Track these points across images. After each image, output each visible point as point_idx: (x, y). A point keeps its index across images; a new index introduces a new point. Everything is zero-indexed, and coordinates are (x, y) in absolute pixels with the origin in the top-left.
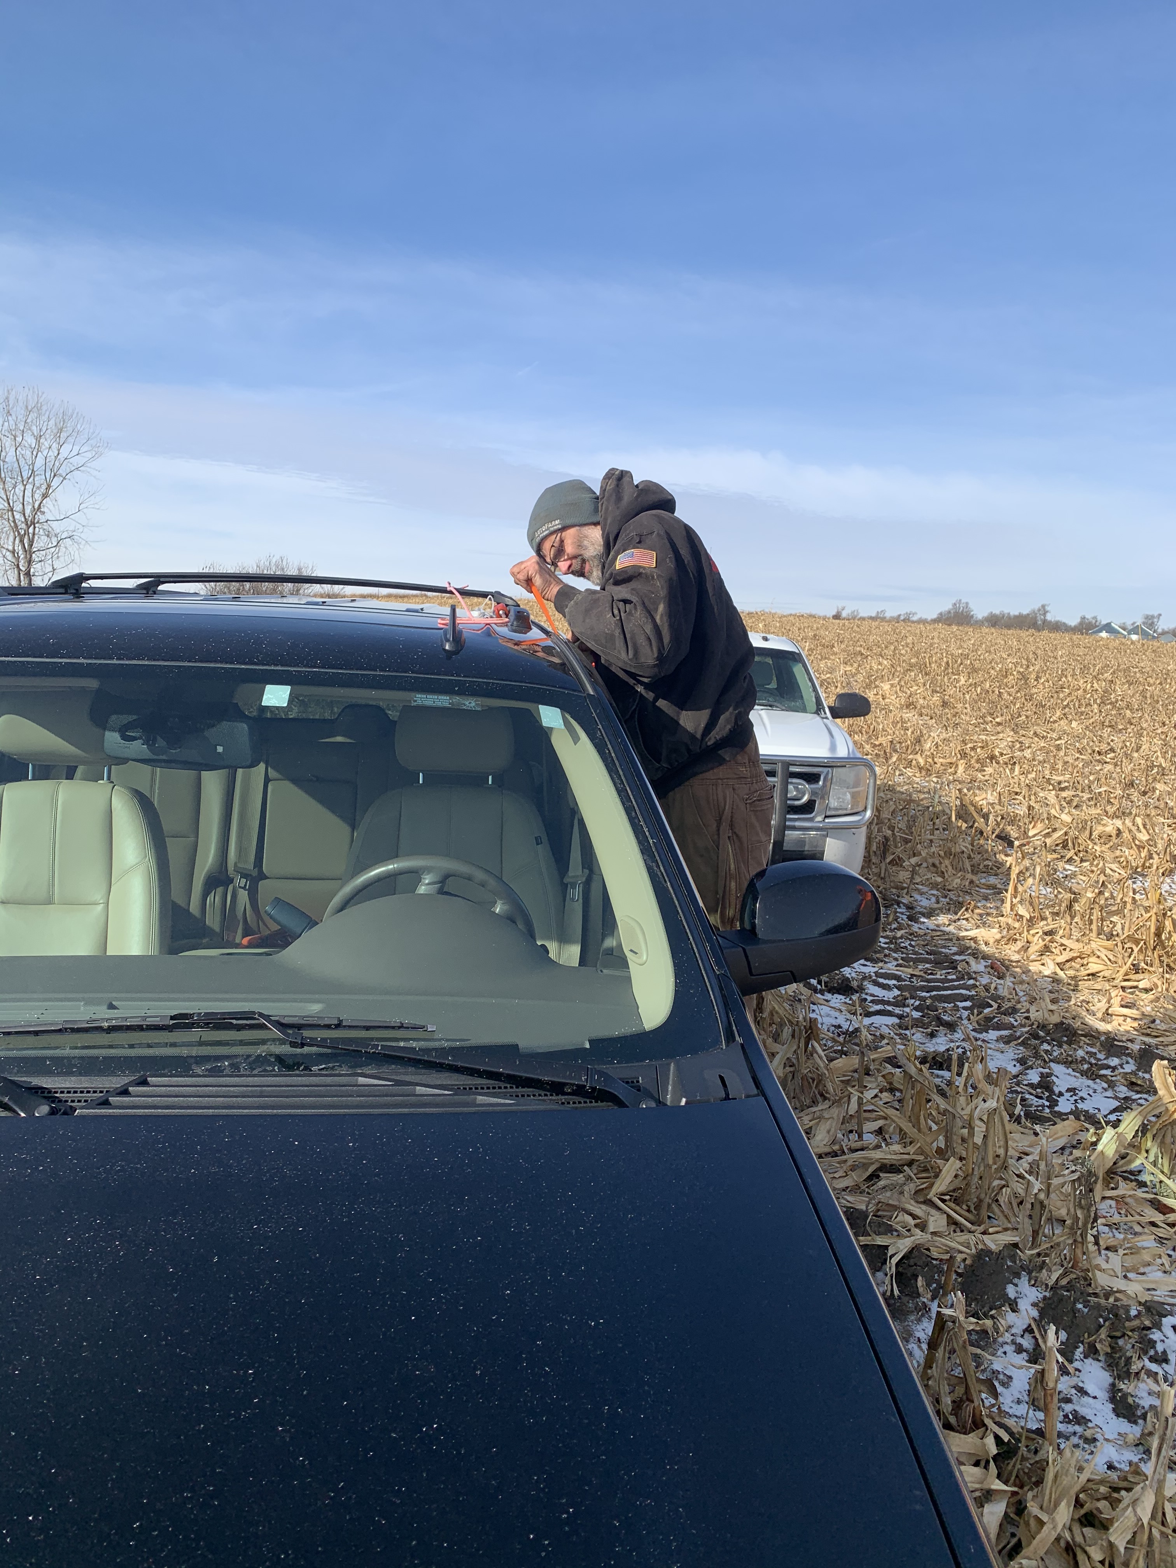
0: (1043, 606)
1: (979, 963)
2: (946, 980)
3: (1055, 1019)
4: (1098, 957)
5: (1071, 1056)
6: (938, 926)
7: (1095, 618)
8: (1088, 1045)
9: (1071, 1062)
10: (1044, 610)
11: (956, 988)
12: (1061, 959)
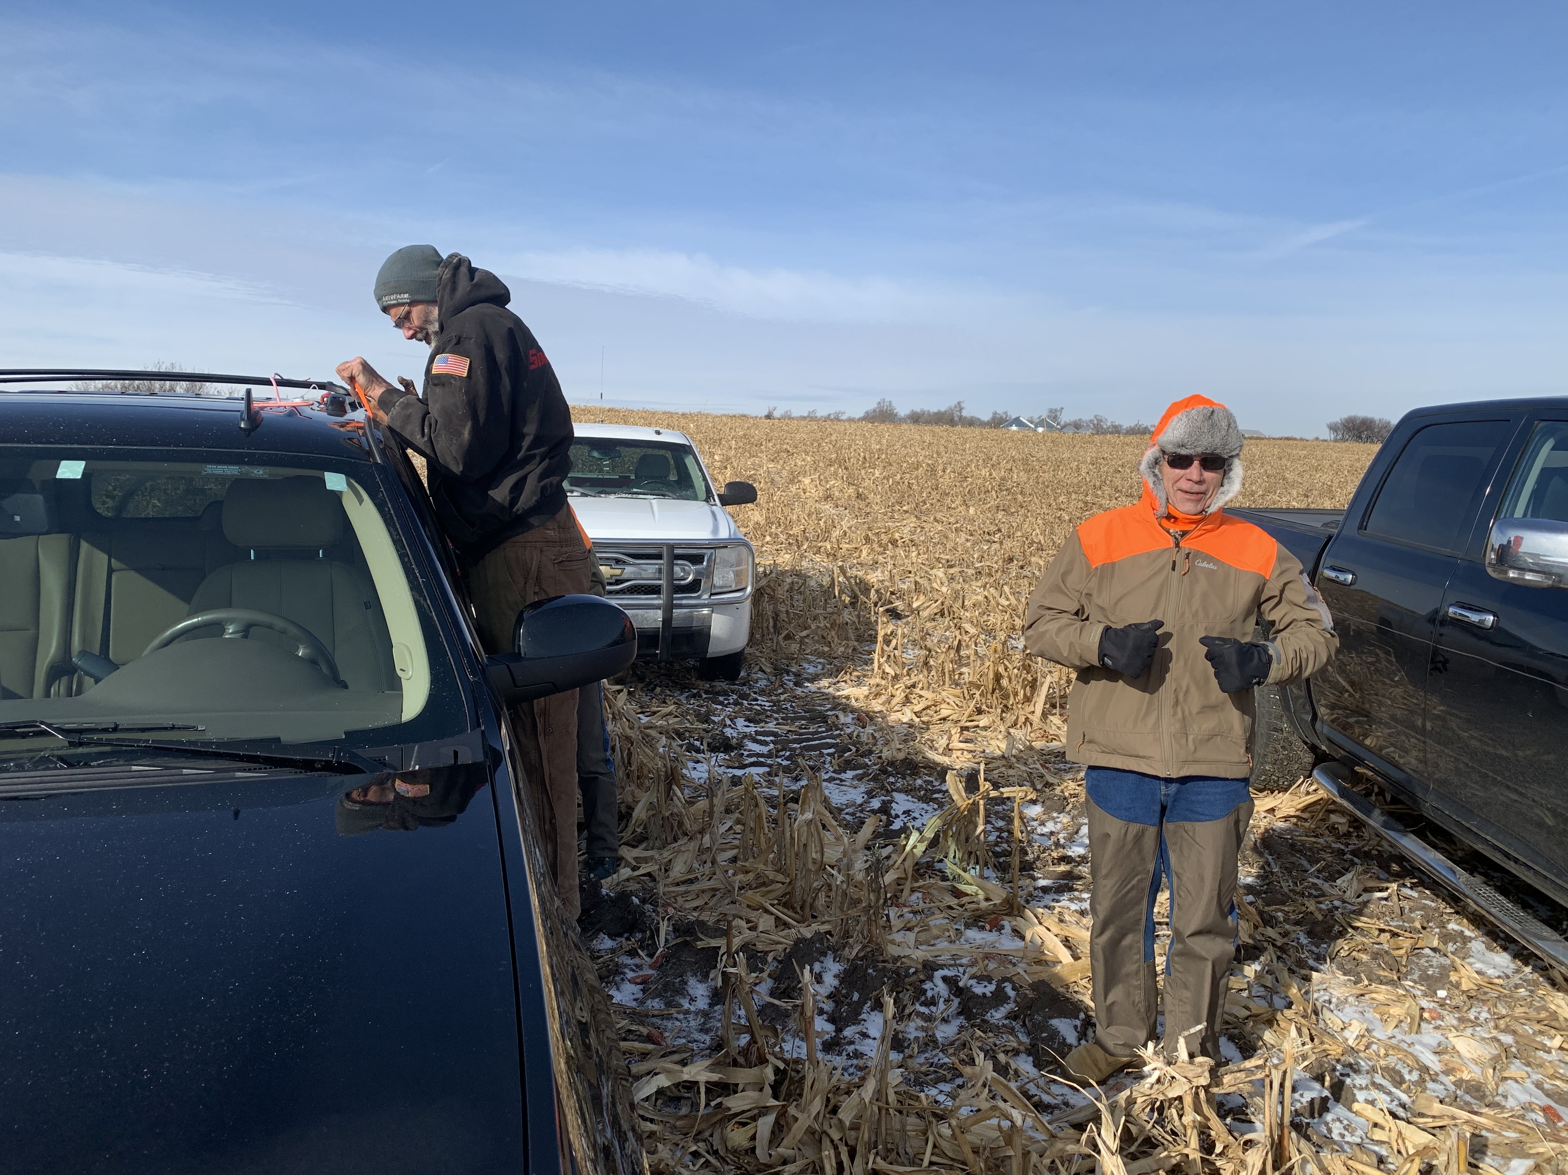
0: (959, 403)
1: (847, 716)
2: (817, 733)
3: (901, 756)
4: (948, 704)
5: (911, 785)
6: (819, 689)
7: (1006, 413)
8: (926, 774)
9: (911, 790)
10: (960, 407)
11: (824, 738)
12: (918, 708)
